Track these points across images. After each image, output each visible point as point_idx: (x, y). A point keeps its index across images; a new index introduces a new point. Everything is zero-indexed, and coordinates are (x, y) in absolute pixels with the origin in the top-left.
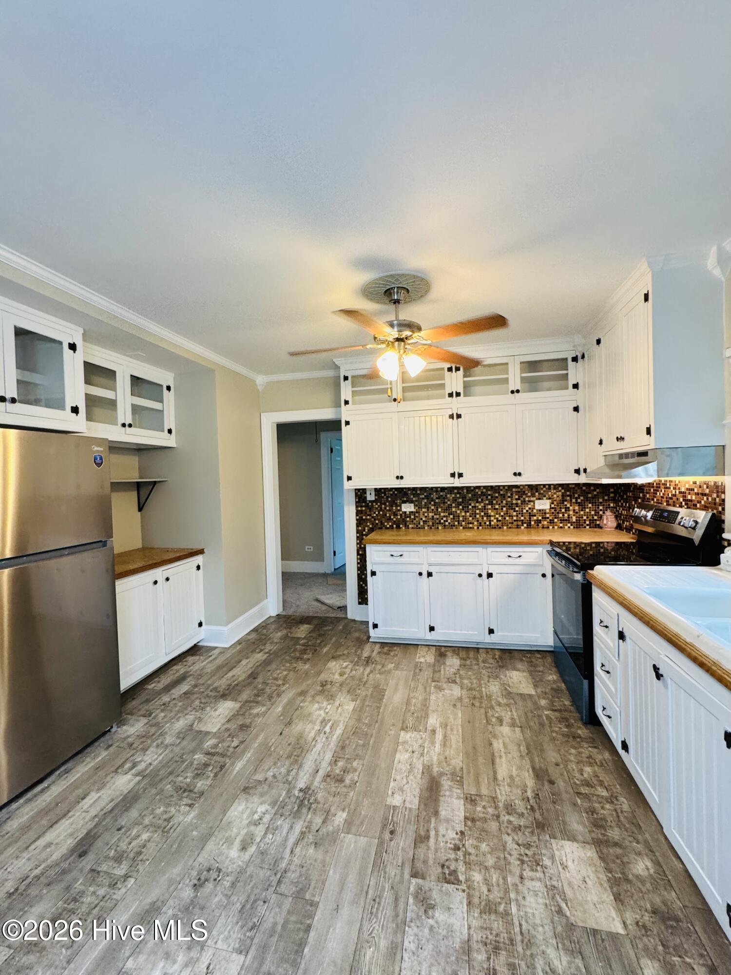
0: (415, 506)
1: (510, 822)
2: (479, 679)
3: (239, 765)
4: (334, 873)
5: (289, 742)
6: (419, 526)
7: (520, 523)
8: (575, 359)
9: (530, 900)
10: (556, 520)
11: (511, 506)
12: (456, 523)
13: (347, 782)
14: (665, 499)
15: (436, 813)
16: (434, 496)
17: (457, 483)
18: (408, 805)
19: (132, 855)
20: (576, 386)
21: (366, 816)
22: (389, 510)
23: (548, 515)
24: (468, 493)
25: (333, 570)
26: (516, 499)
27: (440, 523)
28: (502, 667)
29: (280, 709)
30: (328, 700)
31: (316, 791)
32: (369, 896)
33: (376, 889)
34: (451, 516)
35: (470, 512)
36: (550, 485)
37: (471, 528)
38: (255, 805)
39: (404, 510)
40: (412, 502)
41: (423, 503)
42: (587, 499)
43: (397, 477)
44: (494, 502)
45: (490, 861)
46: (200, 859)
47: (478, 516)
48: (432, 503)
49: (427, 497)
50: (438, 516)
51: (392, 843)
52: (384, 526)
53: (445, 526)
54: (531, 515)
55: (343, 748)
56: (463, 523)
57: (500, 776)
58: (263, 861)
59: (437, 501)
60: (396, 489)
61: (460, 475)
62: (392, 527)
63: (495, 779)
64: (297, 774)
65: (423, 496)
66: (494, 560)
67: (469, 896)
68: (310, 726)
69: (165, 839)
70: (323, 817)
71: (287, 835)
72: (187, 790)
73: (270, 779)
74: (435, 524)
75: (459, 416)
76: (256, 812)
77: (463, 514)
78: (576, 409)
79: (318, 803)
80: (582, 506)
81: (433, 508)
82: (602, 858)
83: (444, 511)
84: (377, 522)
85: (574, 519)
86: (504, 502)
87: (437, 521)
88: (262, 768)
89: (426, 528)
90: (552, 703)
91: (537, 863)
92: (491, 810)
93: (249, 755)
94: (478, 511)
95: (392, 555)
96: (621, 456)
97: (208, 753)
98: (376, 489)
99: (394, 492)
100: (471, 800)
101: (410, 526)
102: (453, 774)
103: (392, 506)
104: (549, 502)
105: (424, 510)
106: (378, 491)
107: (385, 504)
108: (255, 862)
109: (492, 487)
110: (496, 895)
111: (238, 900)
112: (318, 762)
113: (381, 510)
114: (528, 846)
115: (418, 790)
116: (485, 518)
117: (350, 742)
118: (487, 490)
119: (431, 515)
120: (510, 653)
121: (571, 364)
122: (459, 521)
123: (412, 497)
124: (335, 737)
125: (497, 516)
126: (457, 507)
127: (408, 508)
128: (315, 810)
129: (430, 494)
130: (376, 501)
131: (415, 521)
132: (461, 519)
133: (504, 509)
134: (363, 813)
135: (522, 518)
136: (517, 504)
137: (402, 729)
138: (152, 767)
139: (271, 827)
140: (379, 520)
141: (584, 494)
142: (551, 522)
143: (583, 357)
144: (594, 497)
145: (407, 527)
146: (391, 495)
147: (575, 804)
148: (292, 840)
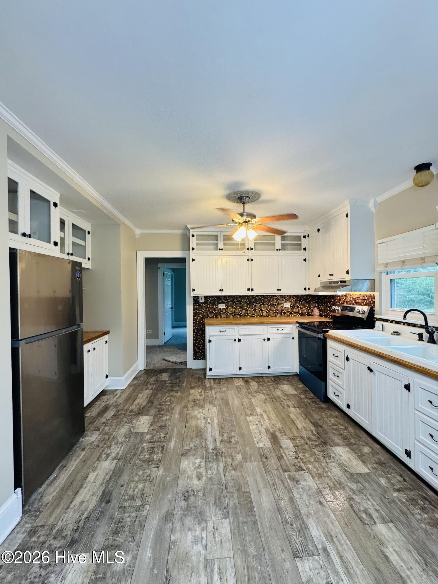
0: (225, 305)
1: (312, 444)
2: (270, 390)
3: (172, 445)
5: (193, 430)
6: (227, 316)
7: (277, 314)
8: (304, 237)
9: (334, 469)
10: (293, 312)
11: (273, 306)
12: (246, 314)
13: (233, 442)
14: (345, 302)
15: (281, 447)
16: (236, 300)
17: (250, 293)
19: (139, 495)
20: (305, 249)
21: (250, 455)
22: (212, 308)
23: (289, 310)
24: (252, 299)
25: (163, 343)
26: (275, 302)
27: (238, 314)
28: (277, 384)
29: (177, 416)
30: (201, 408)
31: (220, 449)
33: (271, 479)
34: (244, 311)
35: (253, 308)
36: (290, 295)
37: (253, 317)
38: (193, 460)
39: (219, 307)
40: (224, 303)
41: (230, 304)
42: (306, 302)
43: (220, 290)
44: (265, 303)
45: (312, 460)
46: (179, 488)
47: (257, 311)
48: (235, 304)
49: (232, 301)
50: (237, 311)
51: (269, 462)
52: (209, 316)
53: (241, 316)
54: (282, 310)
55: (222, 428)
56: (250, 314)
58: (213, 482)
59: (237, 303)
60: (216, 296)
61: (252, 290)
62: (213, 317)
63: (298, 429)
64: (206, 443)
65: (230, 300)
66: (271, 332)
68: (199, 421)
69: (153, 485)
71: (218, 469)
72: (150, 461)
73: (193, 448)
74: (235, 315)
75: (252, 260)
76: (195, 463)
77: (250, 310)
78: (305, 260)
80: (304, 305)
81: (235, 306)
82: (352, 450)
83: (240, 308)
84: (205, 314)
85: (301, 312)
86: (270, 303)
87: (237, 313)
88: (186, 443)
89: (231, 317)
90: (306, 396)
91: (330, 457)
92: (303, 441)
93: (174, 439)
94: (257, 308)
95: (220, 331)
96: (331, 283)
97: (150, 442)
98: (205, 297)
99: (214, 298)
100: (292, 439)
101: (223, 316)
102: (280, 430)
103: (213, 306)
104: (290, 303)
105: (230, 307)
106: (206, 297)
107: (209, 304)
109: (264, 296)
110: (320, 471)
112: (213, 436)
113: (207, 308)
114: (324, 451)
115: (268, 439)
116: (260, 312)
117: (224, 425)
118: (262, 298)
119: (233, 310)
120: (278, 377)
121: (303, 239)
122: (247, 313)
123: (224, 300)
124: (215, 424)
125: (266, 310)
126: (247, 306)
127: (222, 306)
128: (225, 456)
129: (233, 299)
130: (204, 303)
131: (225, 314)
132: (249, 312)
133: (270, 307)
134: (248, 453)
135: (278, 311)
136: (275, 304)
137: (246, 416)
138: (120, 455)
140: (206, 313)
141: (305, 300)
142: (291, 313)
143: (308, 236)
144: (309, 301)
145: (221, 317)
146: (213, 299)
147: (334, 433)
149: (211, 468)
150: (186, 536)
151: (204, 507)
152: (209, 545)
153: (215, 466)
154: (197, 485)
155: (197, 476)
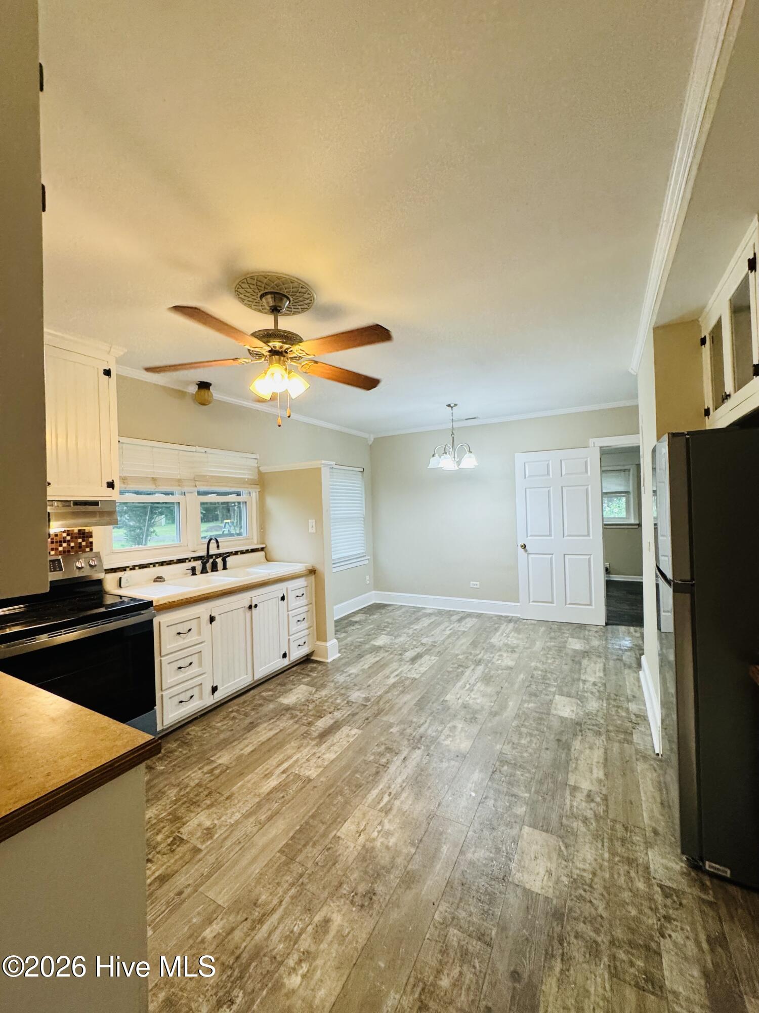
4: (255, 870)
32: (241, 846)
58: (310, 901)
71: (278, 924)
108: (318, 901)
139: (292, 943)
148: (276, 917)
149: (287, 937)
150: (396, 844)
151: (354, 866)
152: (376, 823)
153: (276, 937)
154: (338, 911)
155: (326, 932)
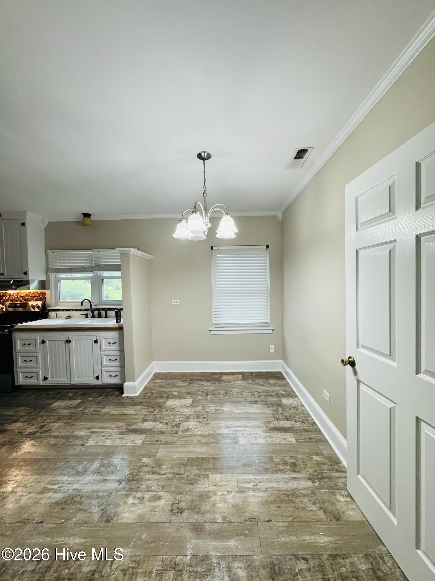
18: (144, 437)
57: (136, 413)
67: (184, 421)
70: (144, 467)
79: (133, 472)
111: (188, 487)
